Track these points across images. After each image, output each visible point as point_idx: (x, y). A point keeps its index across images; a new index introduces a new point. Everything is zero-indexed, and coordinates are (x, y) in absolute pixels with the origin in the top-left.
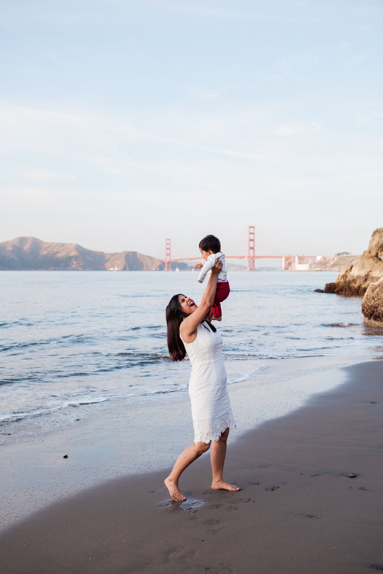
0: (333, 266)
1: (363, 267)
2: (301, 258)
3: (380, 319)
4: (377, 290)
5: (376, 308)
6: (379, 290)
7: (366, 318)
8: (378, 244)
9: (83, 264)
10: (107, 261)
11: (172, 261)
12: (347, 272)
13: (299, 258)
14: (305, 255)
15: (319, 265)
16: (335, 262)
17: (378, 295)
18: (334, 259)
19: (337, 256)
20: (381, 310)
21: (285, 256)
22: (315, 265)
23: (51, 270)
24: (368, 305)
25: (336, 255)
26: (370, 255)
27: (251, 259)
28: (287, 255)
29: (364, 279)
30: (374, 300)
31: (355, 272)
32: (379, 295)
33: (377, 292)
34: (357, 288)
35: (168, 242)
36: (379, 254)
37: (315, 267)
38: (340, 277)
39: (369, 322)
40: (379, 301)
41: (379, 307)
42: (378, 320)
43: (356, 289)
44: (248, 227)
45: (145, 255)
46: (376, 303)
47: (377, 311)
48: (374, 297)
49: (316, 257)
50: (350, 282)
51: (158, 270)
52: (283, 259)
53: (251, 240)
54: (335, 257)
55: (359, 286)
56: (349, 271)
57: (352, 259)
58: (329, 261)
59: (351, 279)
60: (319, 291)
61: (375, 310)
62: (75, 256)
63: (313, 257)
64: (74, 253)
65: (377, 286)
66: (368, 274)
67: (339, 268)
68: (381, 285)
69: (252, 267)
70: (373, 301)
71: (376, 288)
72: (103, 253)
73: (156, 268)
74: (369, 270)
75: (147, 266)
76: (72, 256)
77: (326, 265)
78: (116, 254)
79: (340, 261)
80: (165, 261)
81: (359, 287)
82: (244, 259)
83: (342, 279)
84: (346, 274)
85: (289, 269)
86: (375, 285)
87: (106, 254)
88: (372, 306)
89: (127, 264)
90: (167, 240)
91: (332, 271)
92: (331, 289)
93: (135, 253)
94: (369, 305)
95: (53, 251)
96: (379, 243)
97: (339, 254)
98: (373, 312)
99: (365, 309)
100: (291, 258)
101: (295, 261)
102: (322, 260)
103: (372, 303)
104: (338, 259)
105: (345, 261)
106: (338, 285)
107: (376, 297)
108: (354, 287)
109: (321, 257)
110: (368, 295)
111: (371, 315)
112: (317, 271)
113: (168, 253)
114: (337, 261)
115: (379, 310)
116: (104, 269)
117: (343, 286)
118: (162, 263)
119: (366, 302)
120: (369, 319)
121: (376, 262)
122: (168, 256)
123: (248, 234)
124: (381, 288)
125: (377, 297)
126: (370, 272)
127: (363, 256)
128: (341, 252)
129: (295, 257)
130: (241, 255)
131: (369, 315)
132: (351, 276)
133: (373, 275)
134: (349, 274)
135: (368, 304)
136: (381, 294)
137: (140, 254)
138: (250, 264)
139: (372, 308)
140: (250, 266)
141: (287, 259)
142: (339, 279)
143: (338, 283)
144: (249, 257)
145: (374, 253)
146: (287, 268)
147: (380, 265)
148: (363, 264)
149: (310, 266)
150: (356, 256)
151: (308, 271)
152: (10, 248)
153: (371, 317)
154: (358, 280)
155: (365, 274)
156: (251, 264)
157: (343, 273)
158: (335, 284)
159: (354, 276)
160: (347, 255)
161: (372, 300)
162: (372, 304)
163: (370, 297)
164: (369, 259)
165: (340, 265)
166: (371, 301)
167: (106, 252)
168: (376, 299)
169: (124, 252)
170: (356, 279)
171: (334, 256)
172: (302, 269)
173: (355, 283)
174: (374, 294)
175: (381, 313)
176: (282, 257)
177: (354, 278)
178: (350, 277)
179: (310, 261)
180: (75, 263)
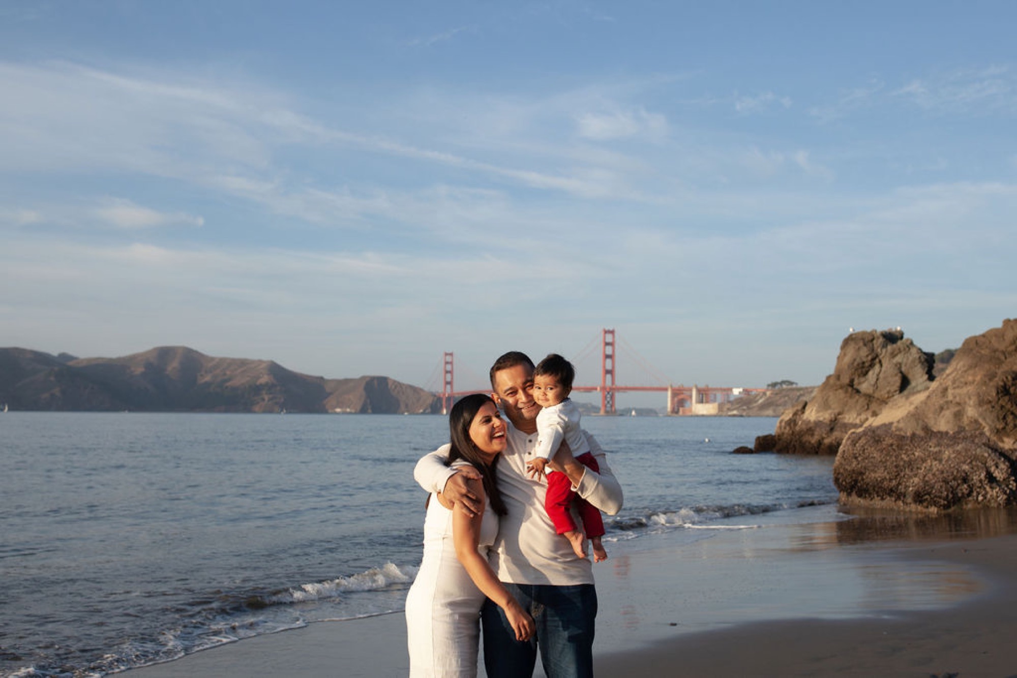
0: (763, 407)
1: (825, 405)
2: (704, 393)
3: (870, 494)
4: (862, 442)
5: (862, 474)
6: (864, 442)
7: (842, 493)
8: (853, 363)
9: (282, 400)
10: (330, 394)
11: (457, 396)
12: (795, 414)
13: (699, 391)
14: (710, 386)
15: (737, 406)
16: (767, 399)
17: (864, 450)
18: (764, 394)
19: (770, 388)
20: (871, 478)
21: (671, 387)
22: (728, 406)
23: (220, 411)
24: (845, 470)
25: (769, 385)
26: (838, 383)
27: (608, 393)
28: (676, 386)
29: (828, 429)
30: (857, 460)
31: (812, 415)
32: (866, 451)
33: (863, 446)
34: (816, 445)
35: (449, 359)
36: (856, 382)
37: (729, 409)
38: (783, 424)
39: (848, 500)
40: (867, 461)
41: (867, 473)
42: (865, 497)
43: (814, 447)
44: (603, 333)
45: (404, 385)
46: (860, 466)
47: (863, 479)
48: (856, 454)
49: (730, 390)
50: (801, 434)
51: (428, 414)
52: (669, 393)
53: (607, 356)
54: (767, 390)
55: (819, 441)
56: (800, 413)
57: (798, 394)
58: (757, 395)
59: (804, 427)
60: (742, 450)
61: (860, 478)
62: (267, 384)
63: (724, 390)
64: (264, 379)
65: (861, 434)
66: (836, 419)
67: (774, 411)
68: (869, 433)
69: (609, 409)
70: (855, 463)
71: (860, 439)
72: (322, 378)
73: (425, 411)
74: (836, 411)
75: (407, 406)
76: (261, 385)
77: (751, 406)
78: (347, 381)
79: (778, 398)
80: (442, 396)
81: (820, 443)
82: (594, 392)
83: (788, 428)
84: (795, 417)
85: (681, 413)
86: (857, 434)
87: (328, 381)
88: (853, 470)
89: (368, 401)
90: (446, 354)
91: (761, 416)
92: (766, 445)
93: (383, 381)
94: (847, 469)
95: (225, 374)
96: (855, 360)
97: (774, 385)
98: (856, 481)
99: (840, 476)
100: (684, 392)
101: (691, 397)
102: (742, 396)
103: (854, 465)
104: (772, 394)
105: (786, 398)
106: (779, 440)
107: (860, 454)
108: (810, 442)
109: (741, 390)
110: (844, 451)
111: (852, 488)
112: (734, 416)
113: (449, 379)
114: (770, 397)
115: (867, 478)
116: (323, 410)
117: (788, 441)
118: (436, 398)
119: (841, 464)
120: (849, 494)
121: (851, 397)
122: (448, 387)
123: (602, 345)
124: (869, 438)
125: (862, 455)
126: (839, 414)
127: (826, 385)
128: (779, 380)
129: (691, 390)
130: (589, 385)
131: (848, 486)
132: (804, 421)
133: (846, 421)
134: (800, 419)
135: (847, 467)
136: (869, 448)
137: (395, 382)
138: (606, 402)
139: (854, 475)
140: (606, 406)
141: (677, 392)
142: (780, 427)
143: (779, 436)
144: (603, 389)
145: (845, 380)
146: (676, 410)
147: (857, 401)
148: (827, 400)
149: (721, 407)
150: (807, 388)
151: (715, 416)
152: (139, 370)
153: (852, 491)
154: (818, 429)
155: (830, 418)
156: (608, 402)
157: (787, 416)
158: (775, 436)
159: (809, 421)
160: (790, 387)
161: (854, 460)
162: (854, 468)
163: (848, 456)
164: (836, 390)
165: (777, 405)
166: (852, 462)
167: (327, 377)
168: (859, 459)
169: (363, 378)
170: (813, 428)
171: (765, 387)
172: (705, 412)
173: (813, 435)
174: (857, 450)
175: (871, 484)
176: (666, 389)
177: (811, 425)
178: (802, 424)
179: (720, 397)
180: (266, 397)
